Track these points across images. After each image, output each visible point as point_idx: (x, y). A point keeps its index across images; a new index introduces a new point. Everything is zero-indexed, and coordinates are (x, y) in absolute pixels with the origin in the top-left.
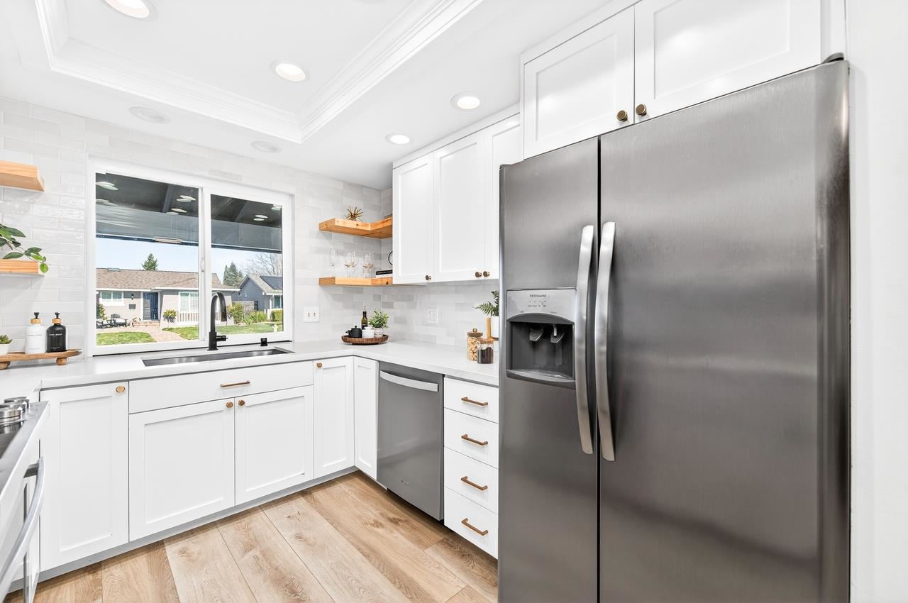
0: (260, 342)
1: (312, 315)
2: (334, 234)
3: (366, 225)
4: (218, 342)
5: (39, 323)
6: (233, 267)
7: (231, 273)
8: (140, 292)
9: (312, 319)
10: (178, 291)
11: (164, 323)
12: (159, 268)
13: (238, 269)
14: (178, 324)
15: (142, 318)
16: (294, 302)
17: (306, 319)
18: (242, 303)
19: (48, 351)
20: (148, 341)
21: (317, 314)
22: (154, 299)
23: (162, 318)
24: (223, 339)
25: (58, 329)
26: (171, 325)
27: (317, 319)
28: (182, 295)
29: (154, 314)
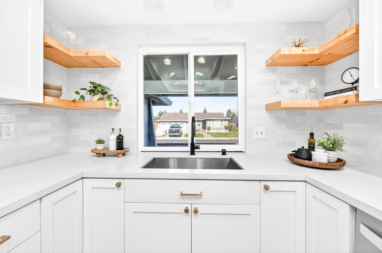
0: (221, 151)
1: (259, 133)
2: (278, 68)
3: (313, 49)
4: (195, 150)
5: (114, 134)
6: (230, 110)
7: (229, 113)
8: (201, 120)
9: (259, 136)
10: (211, 119)
11: (207, 131)
12: (207, 112)
13: (231, 111)
14: (211, 131)
15: (201, 129)
16: (246, 123)
17: (255, 136)
18: (232, 124)
19: (118, 149)
20: (202, 137)
21: (264, 133)
22: (204, 122)
23: (207, 129)
24: (198, 148)
25: (120, 137)
26: (209, 132)
27: (264, 136)
28: (212, 121)
29: (204, 128)
